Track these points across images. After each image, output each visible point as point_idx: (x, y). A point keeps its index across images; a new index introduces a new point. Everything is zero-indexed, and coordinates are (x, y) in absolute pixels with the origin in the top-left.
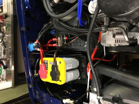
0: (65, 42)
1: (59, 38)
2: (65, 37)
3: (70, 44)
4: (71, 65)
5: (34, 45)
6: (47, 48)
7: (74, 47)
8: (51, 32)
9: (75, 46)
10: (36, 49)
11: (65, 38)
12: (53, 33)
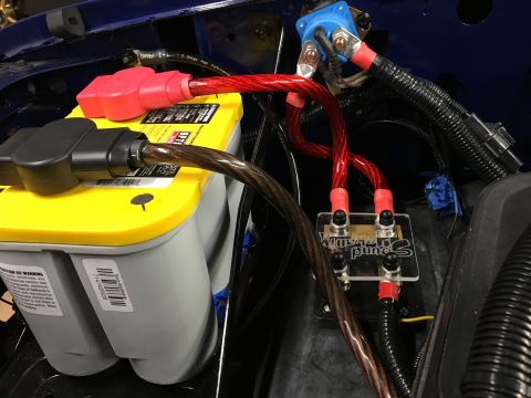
0: (351, 273)
1: (388, 232)
2: (399, 279)
3: (330, 323)
4: (129, 307)
5: (344, 33)
6: (322, 150)
7: (306, 348)
8: (443, 179)
9: (314, 363)
10: (309, 49)
11: (386, 277)
12: (437, 192)
